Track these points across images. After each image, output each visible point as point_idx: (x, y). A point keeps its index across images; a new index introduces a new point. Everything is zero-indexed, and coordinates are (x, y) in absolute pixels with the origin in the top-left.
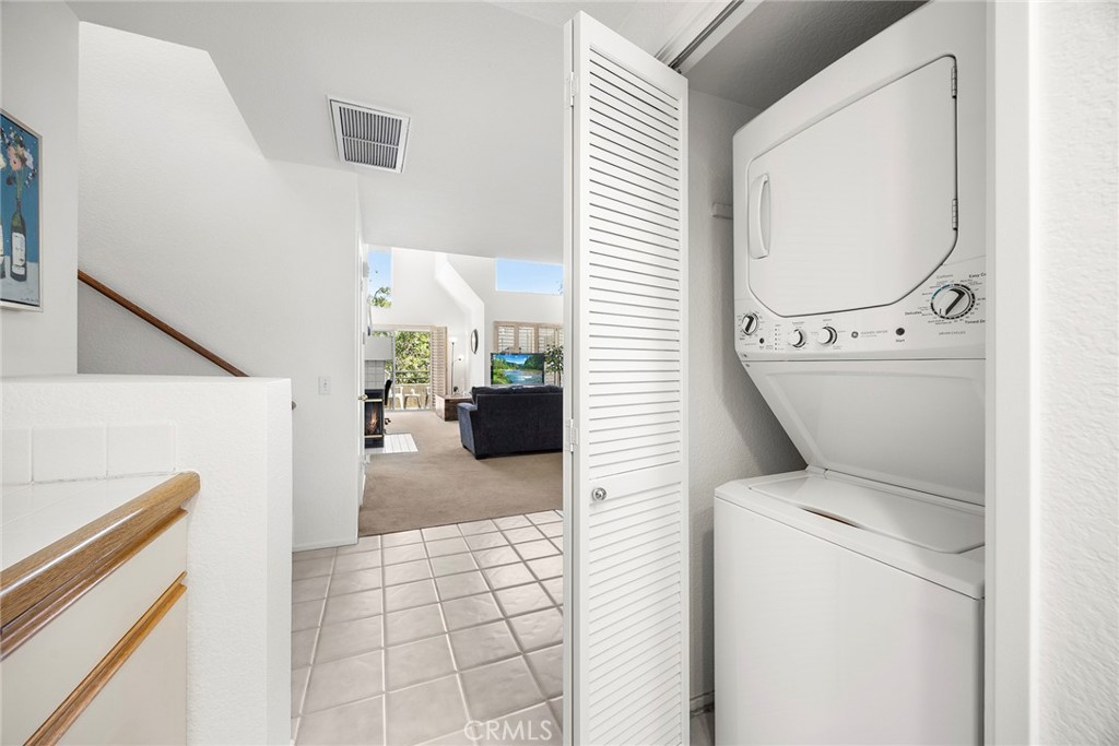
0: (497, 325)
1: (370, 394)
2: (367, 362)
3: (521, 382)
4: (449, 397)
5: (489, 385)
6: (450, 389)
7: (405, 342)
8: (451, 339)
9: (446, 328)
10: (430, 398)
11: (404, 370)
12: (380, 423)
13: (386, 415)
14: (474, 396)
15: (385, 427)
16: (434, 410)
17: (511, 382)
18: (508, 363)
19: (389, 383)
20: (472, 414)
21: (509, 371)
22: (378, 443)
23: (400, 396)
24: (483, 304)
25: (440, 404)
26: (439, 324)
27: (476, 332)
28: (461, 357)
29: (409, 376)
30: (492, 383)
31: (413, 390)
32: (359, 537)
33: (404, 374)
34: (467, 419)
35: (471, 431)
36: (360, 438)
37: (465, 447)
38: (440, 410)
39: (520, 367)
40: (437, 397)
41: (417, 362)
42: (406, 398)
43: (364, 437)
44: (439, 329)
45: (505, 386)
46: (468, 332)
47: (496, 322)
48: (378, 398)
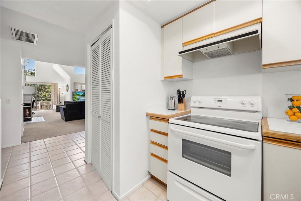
0: (75, 83)
1: (26, 104)
2: (24, 94)
3: (82, 100)
4: (58, 105)
5: (72, 101)
6: (59, 103)
7: (42, 88)
8: (59, 87)
9: (57, 84)
10: (51, 106)
11: (42, 97)
12: (30, 114)
13: (32, 112)
14: (65, 104)
15: (32, 115)
16: (53, 109)
17: (78, 100)
18: (78, 95)
19: (34, 101)
20: (64, 109)
21: (78, 97)
22: (30, 120)
23: (39, 105)
24: (70, 77)
25: (55, 107)
26: (55, 82)
27: (68, 85)
28: (63, 93)
29: (43, 99)
30: (73, 100)
31: (44, 103)
32: (21, 143)
33: (42, 98)
34: (62, 111)
35: (64, 114)
36: (22, 118)
37: (62, 119)
38: (54, 109)
39: (81, 96)
40: (53, 105)
41: (47, 94)
42: (41, 106)
43: (23, 118)
44: (54, 84)
45: (77, 101)
46: (65, 85)
47: (74, 83)
48: (29, 106)
